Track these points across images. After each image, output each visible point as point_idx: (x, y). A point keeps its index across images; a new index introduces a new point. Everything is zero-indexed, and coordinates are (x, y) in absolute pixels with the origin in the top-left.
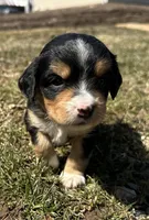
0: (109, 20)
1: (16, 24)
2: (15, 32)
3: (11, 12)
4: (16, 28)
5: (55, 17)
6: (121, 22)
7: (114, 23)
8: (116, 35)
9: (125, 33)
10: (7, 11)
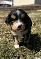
0: (35, 9)
1: (9, 9)
2: (8, 12)
3: (7, 6)
4: (9, 11)
5: (20, 8)
6: (38, 9)
7: (36, 10)
8: (37, 13)
9: (39, 12)
10: (6, 6)
